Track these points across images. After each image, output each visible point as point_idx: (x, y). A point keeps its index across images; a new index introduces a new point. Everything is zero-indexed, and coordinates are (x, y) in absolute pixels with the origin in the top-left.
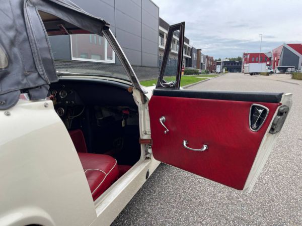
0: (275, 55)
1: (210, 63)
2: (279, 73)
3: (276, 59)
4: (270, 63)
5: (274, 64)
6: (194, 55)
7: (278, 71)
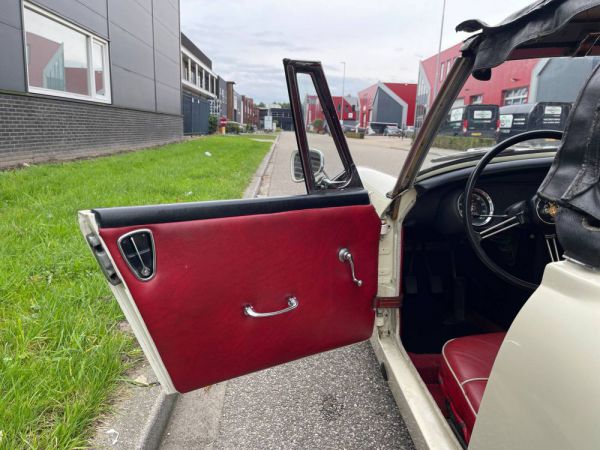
0: (364, 102)
1: (249, 111)
2: (372, 135)
3: (365, 108)
4: (354, 116)
5: (362, 119)
6: (222, 92)
7: (371, 131)
